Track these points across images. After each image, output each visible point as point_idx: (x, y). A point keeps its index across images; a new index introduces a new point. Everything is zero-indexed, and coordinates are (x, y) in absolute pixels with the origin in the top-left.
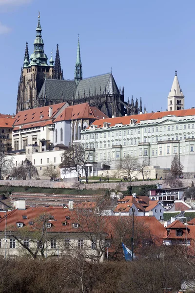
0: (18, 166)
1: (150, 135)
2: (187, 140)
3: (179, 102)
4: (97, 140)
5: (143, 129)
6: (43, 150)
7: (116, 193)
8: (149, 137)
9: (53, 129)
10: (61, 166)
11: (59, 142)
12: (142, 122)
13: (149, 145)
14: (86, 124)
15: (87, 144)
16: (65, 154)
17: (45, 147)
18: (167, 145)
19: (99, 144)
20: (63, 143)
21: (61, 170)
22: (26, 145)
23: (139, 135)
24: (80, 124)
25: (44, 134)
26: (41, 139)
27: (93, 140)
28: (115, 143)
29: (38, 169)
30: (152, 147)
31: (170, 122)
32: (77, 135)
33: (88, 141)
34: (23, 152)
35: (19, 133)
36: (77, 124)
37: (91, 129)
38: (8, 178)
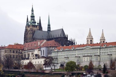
0: (26, 64)
1: (80, 53)
2: (95, 56)
3: (91, 41)
4: (58, 55)
5: (77, 51)
6: (36, 58)
7: (67, 76)
8: (79, 54)
9: (40, 50)
10: (44, 65)
11: (43, 55)
12: (77, 48)
13: (80, 57)
14: (53, 48)
15: (54, 56)
16: (45, 60)
17: (37, 57)
18: (87, 57)
19: (59, 57)
20: (44, 56)
21: (44, 66)
22: (29, 56)
23: (75, 53)
24: (51, 49)
25: (36, 52)
26: (35, 54)
27: (57, 55)
28: (65, 56)
29: (35, 65)
30: (81, 58)
31: (88, 49)
32: (50, 53)
33: (54, 55)
34: (28, 59)
35: (26, 51)
36: (50, 48)
37: (55, 51)
38: (22, 69)
